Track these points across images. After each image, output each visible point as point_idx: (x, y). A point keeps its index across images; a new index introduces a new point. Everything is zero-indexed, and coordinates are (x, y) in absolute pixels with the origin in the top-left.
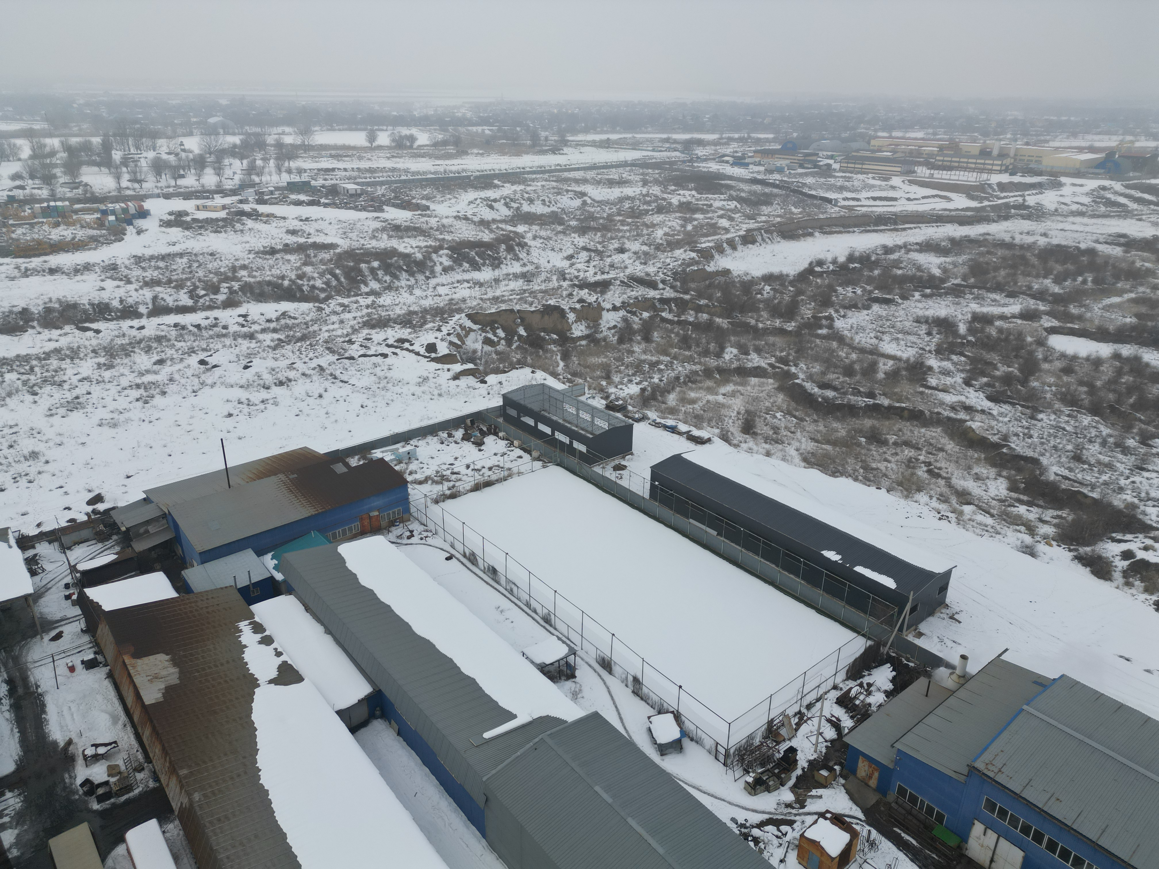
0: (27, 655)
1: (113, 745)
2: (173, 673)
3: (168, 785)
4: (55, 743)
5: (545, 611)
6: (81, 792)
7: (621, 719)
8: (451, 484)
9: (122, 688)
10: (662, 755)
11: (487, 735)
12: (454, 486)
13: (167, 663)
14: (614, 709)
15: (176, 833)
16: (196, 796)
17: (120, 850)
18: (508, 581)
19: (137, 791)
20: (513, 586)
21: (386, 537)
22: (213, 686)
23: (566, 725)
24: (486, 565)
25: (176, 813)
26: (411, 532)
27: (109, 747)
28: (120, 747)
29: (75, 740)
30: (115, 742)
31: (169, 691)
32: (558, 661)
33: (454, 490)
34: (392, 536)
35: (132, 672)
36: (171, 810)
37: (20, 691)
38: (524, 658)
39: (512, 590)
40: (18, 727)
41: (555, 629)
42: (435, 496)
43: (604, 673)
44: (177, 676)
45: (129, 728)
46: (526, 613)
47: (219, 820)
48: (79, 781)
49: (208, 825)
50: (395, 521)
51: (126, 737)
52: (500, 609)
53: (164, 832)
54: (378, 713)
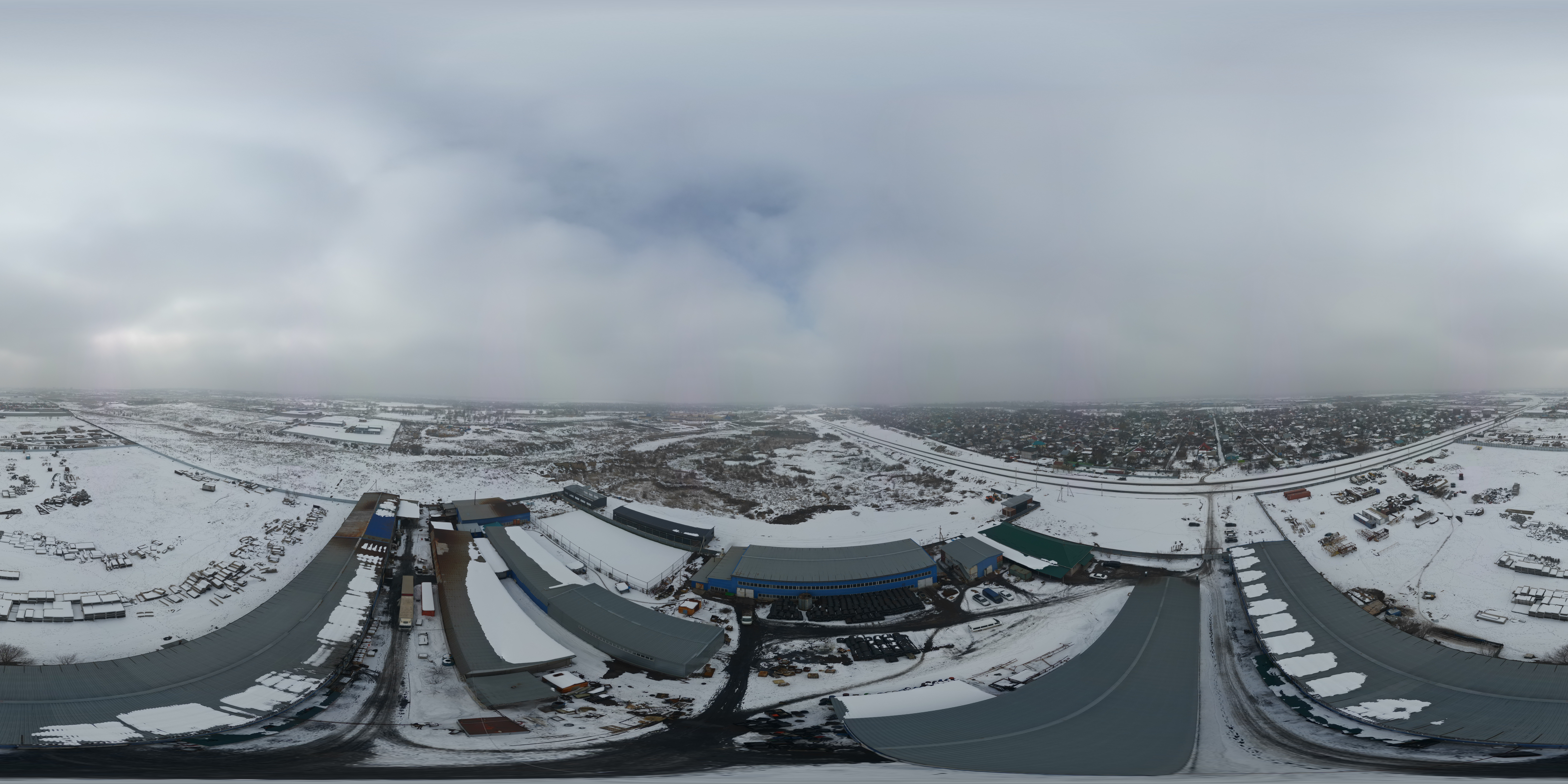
1: (426, 561)
6: (414, 569)
13: (446, 547)
16: (445, 581)
19: (428, 574)
25: (437, 583)
31: (445, 553)
45: (431, 559)
47: (449, 589)
48: (415, 566)
54: (509, 576)
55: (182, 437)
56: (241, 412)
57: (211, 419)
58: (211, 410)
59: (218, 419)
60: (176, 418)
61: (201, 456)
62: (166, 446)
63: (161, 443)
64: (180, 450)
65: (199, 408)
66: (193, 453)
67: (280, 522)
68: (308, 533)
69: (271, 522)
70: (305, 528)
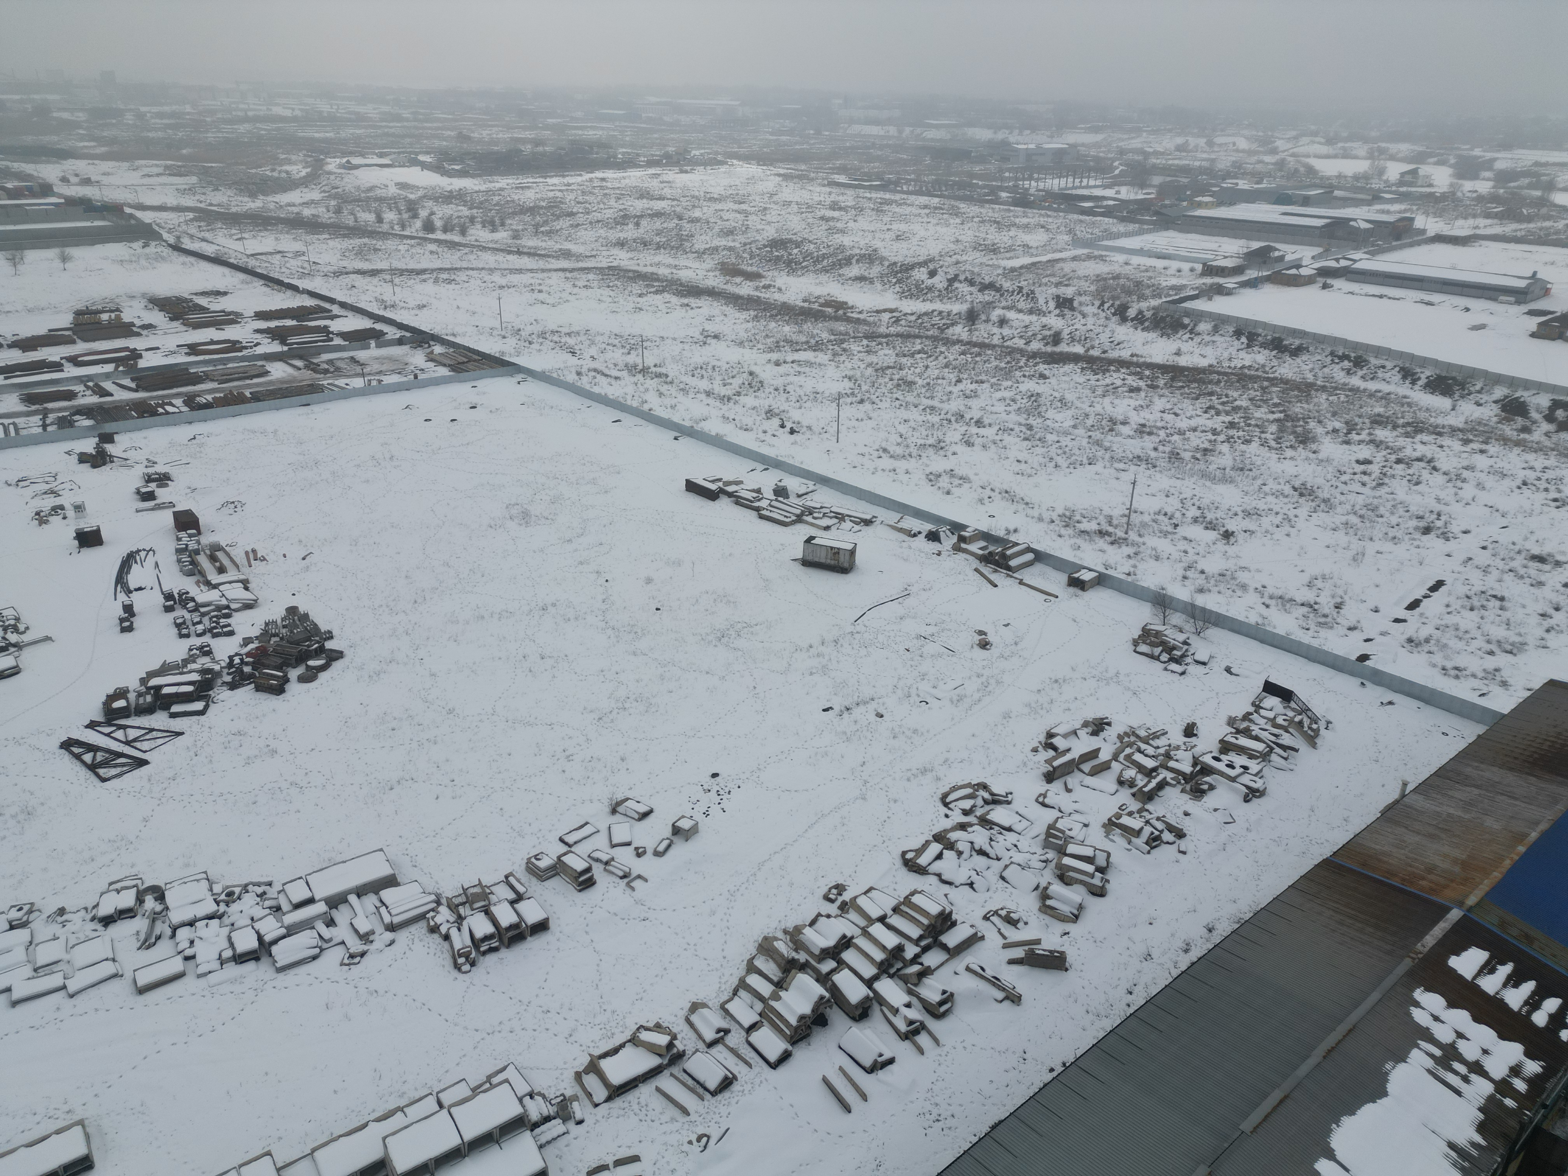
55: (711, 328)
56: (988, 211)
57: (847, 241)
58: (848, 198)
59: (878, 244)
60: (682, 239)
61: (795, 415)
62: (644, 371)
63: (617, 356)
64: (704, 385)
65: (791, 192)
66: (764, 401)
67: (1111, 733)
68: (1216, 810)
69: (1071, 729)
70: (1206, 783)
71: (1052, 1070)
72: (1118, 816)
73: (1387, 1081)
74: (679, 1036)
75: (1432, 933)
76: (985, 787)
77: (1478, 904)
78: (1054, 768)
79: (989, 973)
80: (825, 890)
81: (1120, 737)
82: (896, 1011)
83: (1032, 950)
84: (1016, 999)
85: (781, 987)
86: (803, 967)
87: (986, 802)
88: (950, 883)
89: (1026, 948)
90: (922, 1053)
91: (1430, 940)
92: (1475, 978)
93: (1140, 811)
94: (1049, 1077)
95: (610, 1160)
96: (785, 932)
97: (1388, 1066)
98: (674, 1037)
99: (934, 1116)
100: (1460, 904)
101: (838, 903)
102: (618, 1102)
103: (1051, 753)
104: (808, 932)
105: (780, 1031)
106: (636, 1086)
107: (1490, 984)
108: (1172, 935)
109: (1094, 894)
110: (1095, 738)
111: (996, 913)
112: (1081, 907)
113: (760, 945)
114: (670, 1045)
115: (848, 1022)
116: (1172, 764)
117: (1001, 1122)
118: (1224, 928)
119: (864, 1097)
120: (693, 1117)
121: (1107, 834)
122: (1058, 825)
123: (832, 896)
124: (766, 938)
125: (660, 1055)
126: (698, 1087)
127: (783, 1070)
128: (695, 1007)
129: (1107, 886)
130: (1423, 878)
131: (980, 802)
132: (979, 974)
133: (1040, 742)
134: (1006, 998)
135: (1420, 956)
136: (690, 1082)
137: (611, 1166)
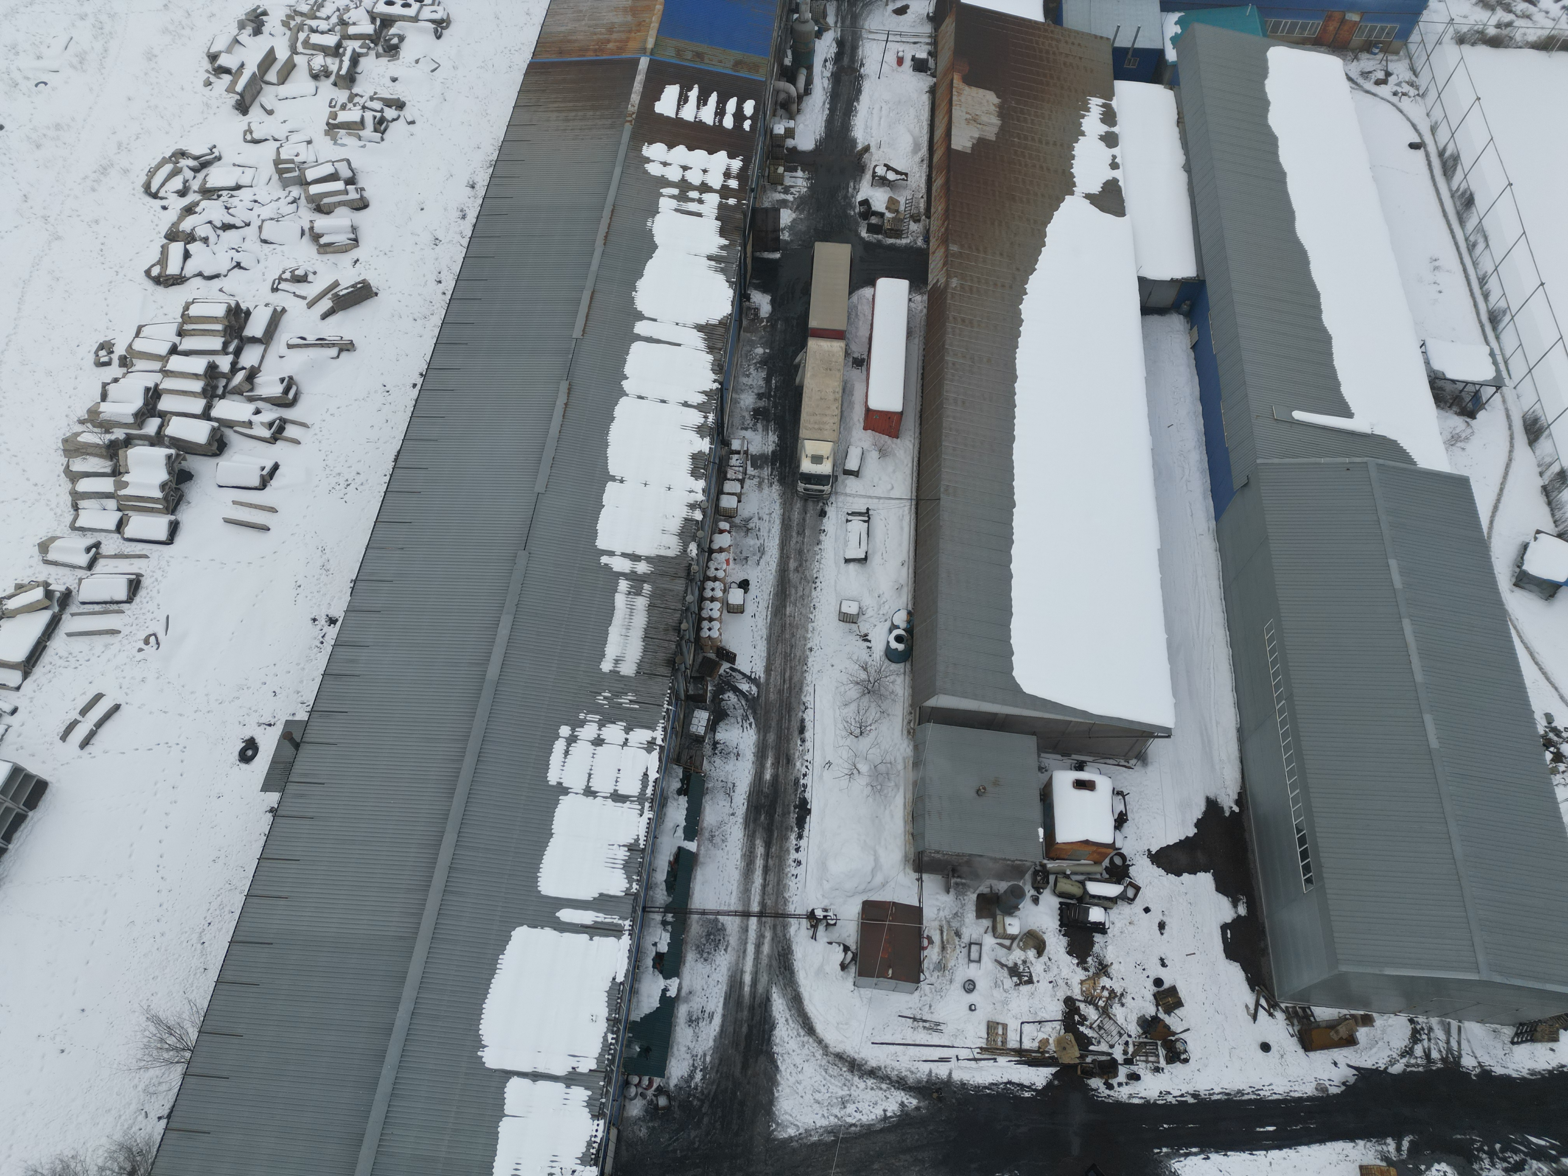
0: (865, 20)
1: (903, 177)
2: (992, 124)
3: (934, 253)
4: (854, 142)
5: (1502, 304)
6: (857, 210)
7: (1496, 508)
8: (1507, 17)
9: (937, 113)
10: (1516, 585)
11: (1298, 415)
12: (1509, 24)
13: (993, 108)
14: (1497, 490)
15: (920, 308)
16: (954, 282)
17: (867, 292)
18: (1480, 229)
19: (904, 241)
20: (1481, 241)
21: (1345, 65)
22: (1026, 165)
23: (1412, 467)
24: (1464, 186)
25: (929, 287)
26: (1388, 74)
27: (899, 177)
28: (909, 182)
29: (873, 149)
30: (906, 174)
31: (981, 144)
32: (1467, 383)
33: (1505, 32)
34: (1355, 68)
35: (955, 98)
36: (925, 281)
37: (846, 61)
38: (1420, 351)
39: (1474, 245)
40: (831, 103)
41: (1497, 338)
42: (1465, 29)
43: (1521, 438)
44: (996, 130)
45: (925, 166)
46: (1471, 290)
47: (963, 321)
48: (860, 197)
49: (951, 318)
50: (1375, 45)
51: (918, 175)
52: (1437, 264)
53: (910, 300)
54: (1185, 307)
67: (273, 23)
68: (417, 62)
69: (230, 39)
70: (394, 35)
71: (415, 385)
72: (334, 116)
73: (653, 236)
74: (49, 581)
75: (634, 90)
76: (183, 154)
77: (656, 44)
78: (241, 95)
79: (311, 339)
80: (91, 357)
81: (285, 24)
82: (250, 424)
83: (336, 295)
84: (349, 347)
85: (120, 473)
86: (128, 442)
87: (196, 170)
88: (217, 276)
89: (329, 295)
90: (299, 443)
91: (635, 98)
92: (677, 114)
93: (351, 98)
94: (416, 392)
95: (75, 715)
96: (82, 422)
97: (649, 224)
98: (46, 585)
99: (343, 485)
100: (643, 51)
101: (116, 362)
102: (39, 671)
103: (227, 78)
104: (104, 407)
105: (152, 510)
106: (45, 647)
107: (688, 113)
108: (445, 209)
109: (358, 209)
110: (260, 37)
111: (281, 279)
112: (354, 229)
113: (64, 450)
114: (49, 594)
115: (212, 461)
116: (352, 30)
117: (399, 452)
118: (483, 178)
119: (273, 510)
120: (125, 631)
121: (334, 140)
122: (284, 156)
123: (105, 359)
124: (65, 441)
125: (46, 608)
126: (109, 606)
127: (179, 539)
128: (44, 547)
129: (365, 194)
130: (609, 41)
131: (189, 174)
132: (303, 344)
133: (207, 71)
134: (341, 350)
135: (634, 116)
136: (97, 608)
137: (79, 718)
